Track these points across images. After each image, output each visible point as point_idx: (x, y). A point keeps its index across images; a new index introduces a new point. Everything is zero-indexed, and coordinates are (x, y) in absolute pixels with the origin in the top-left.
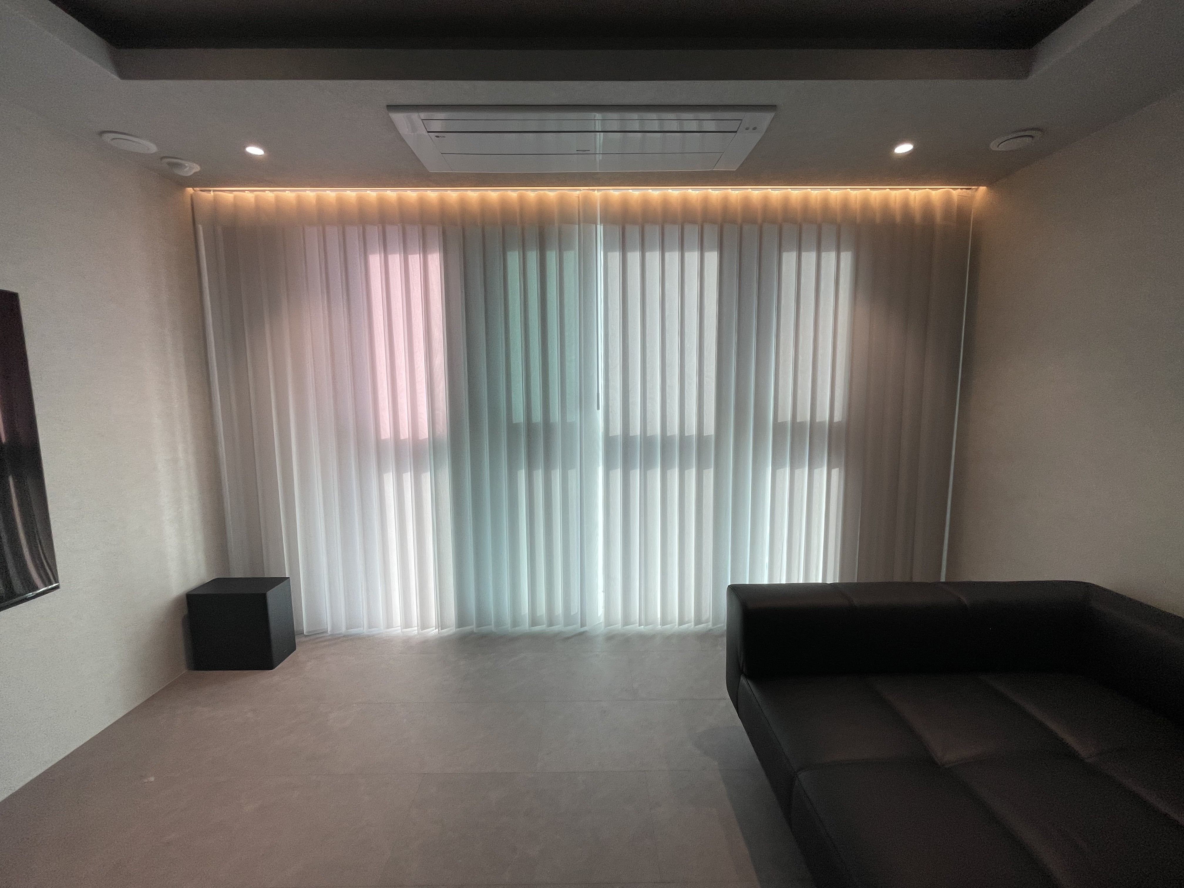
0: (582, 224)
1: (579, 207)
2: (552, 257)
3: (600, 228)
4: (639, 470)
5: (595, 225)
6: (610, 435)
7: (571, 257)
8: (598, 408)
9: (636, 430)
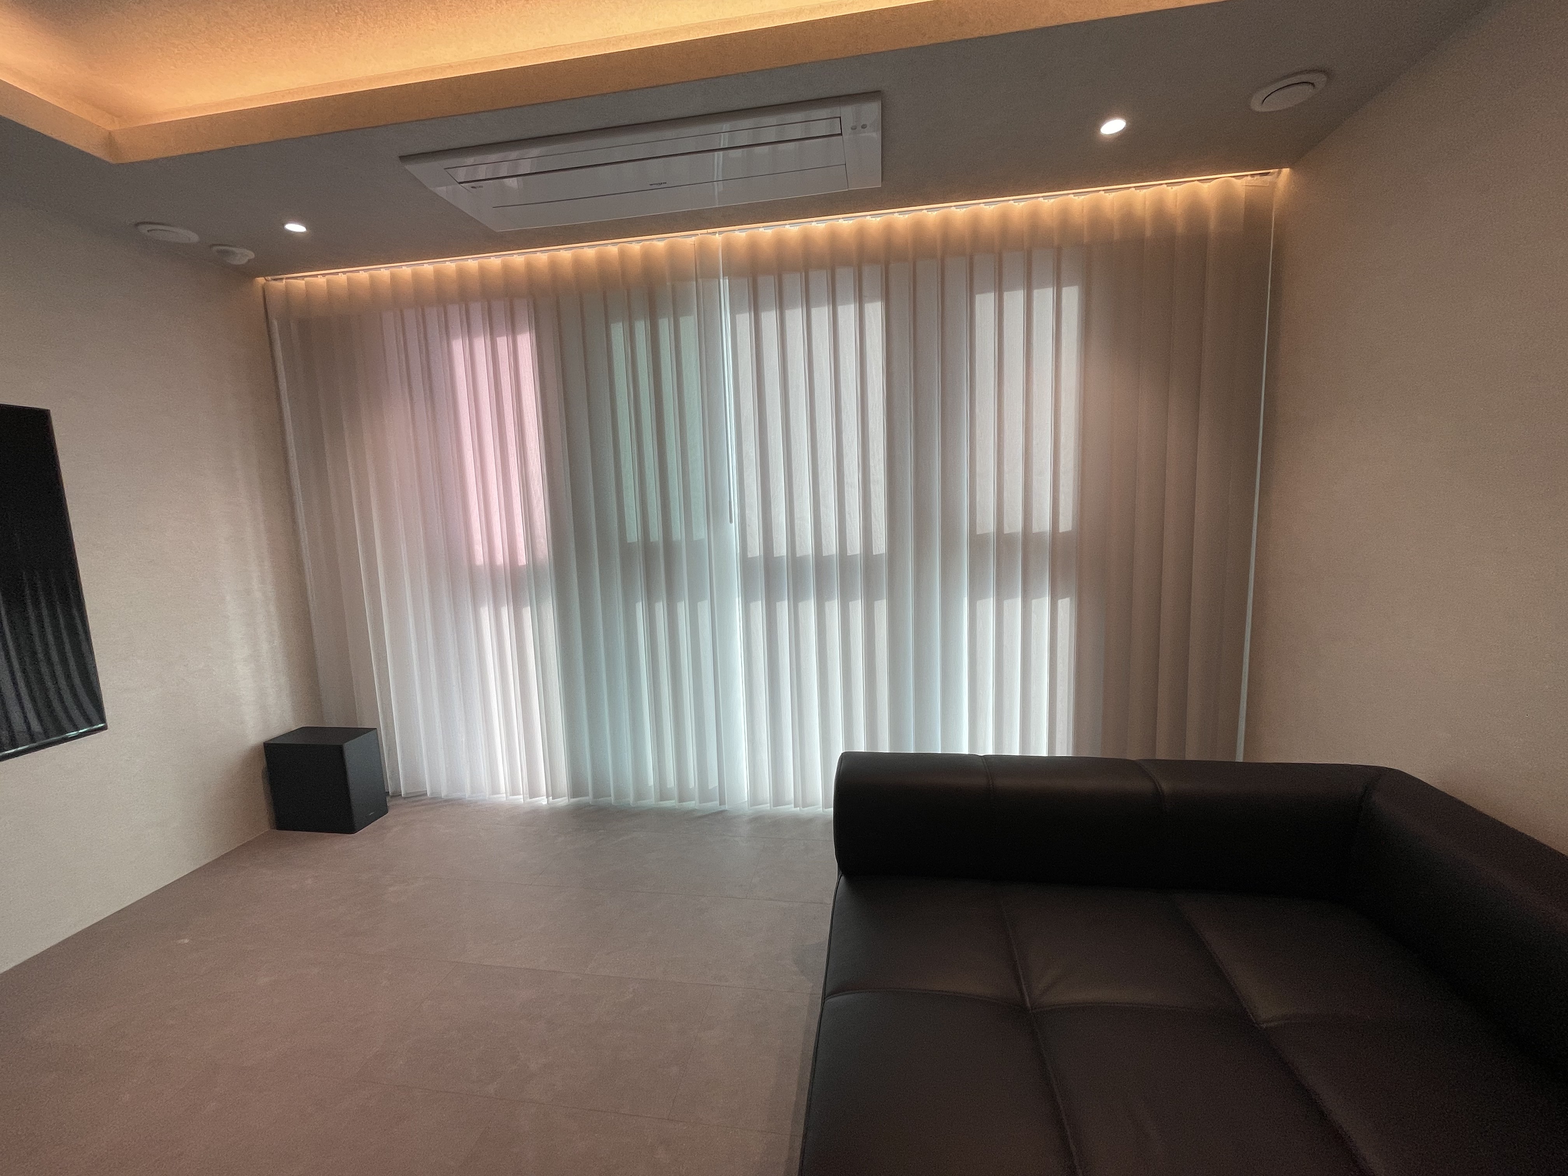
0: (700, 280)
1: (695, 259)
2: (665, 326)
3: (725, 284)
4: (786, 602)
5: (717, 280)
6: (750, 556)
7: (689, 324)
8: (731, 521)
9: (781, 549)
